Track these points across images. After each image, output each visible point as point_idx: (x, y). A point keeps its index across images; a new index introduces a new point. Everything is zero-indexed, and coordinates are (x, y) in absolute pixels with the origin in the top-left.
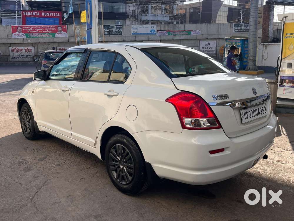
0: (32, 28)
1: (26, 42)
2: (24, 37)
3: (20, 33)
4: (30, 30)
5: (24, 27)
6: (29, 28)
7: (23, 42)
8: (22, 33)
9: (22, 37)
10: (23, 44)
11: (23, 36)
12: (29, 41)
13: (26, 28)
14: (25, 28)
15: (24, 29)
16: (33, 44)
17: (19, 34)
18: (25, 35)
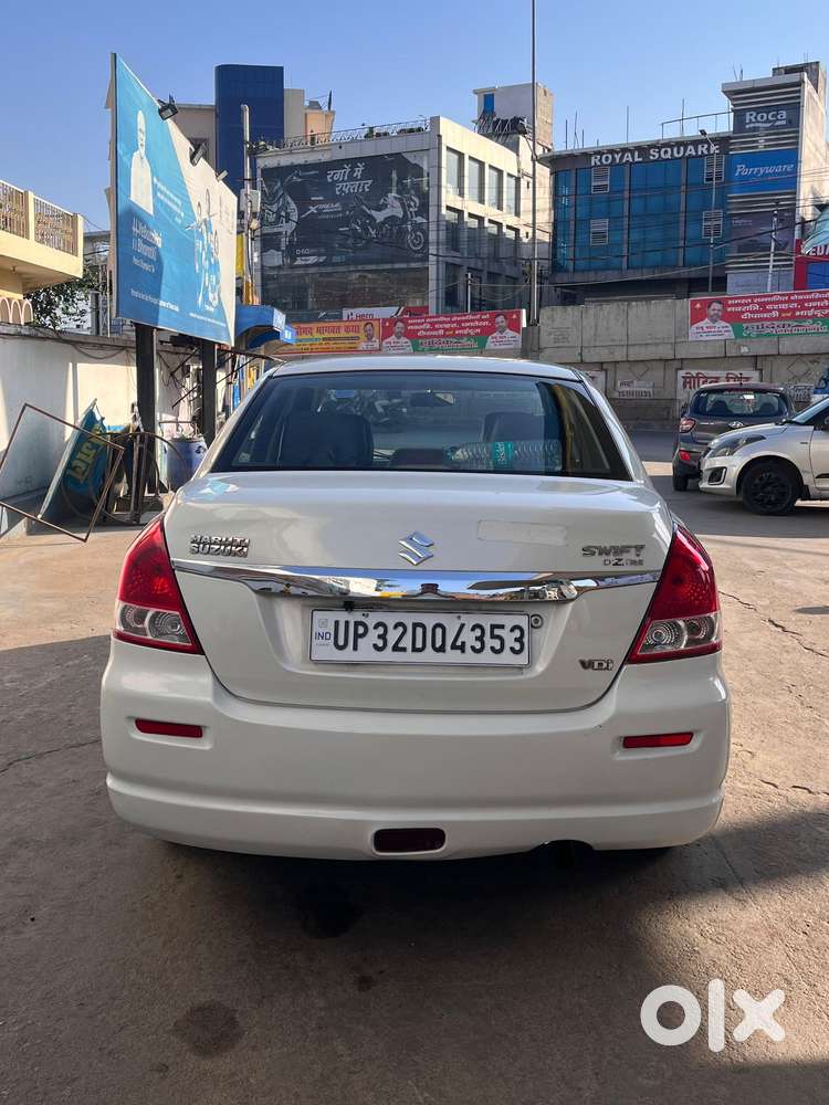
0: (758, 303)
1: (732, 352)
2: (726, 336)
3: (714, 321)
4: (751, 312)
5: (730, 302)
6: (748, 304)
7: (723, 355)
8: (724, 324)
9: (720, 338)
10: (723, 359)
11: (724, 331)
12: (744, 350)
13: (738, 305)
14: (732, 305)
15: (729, 310)
16: (755, 361)
17: (711, 324)
18: (730, 328)
